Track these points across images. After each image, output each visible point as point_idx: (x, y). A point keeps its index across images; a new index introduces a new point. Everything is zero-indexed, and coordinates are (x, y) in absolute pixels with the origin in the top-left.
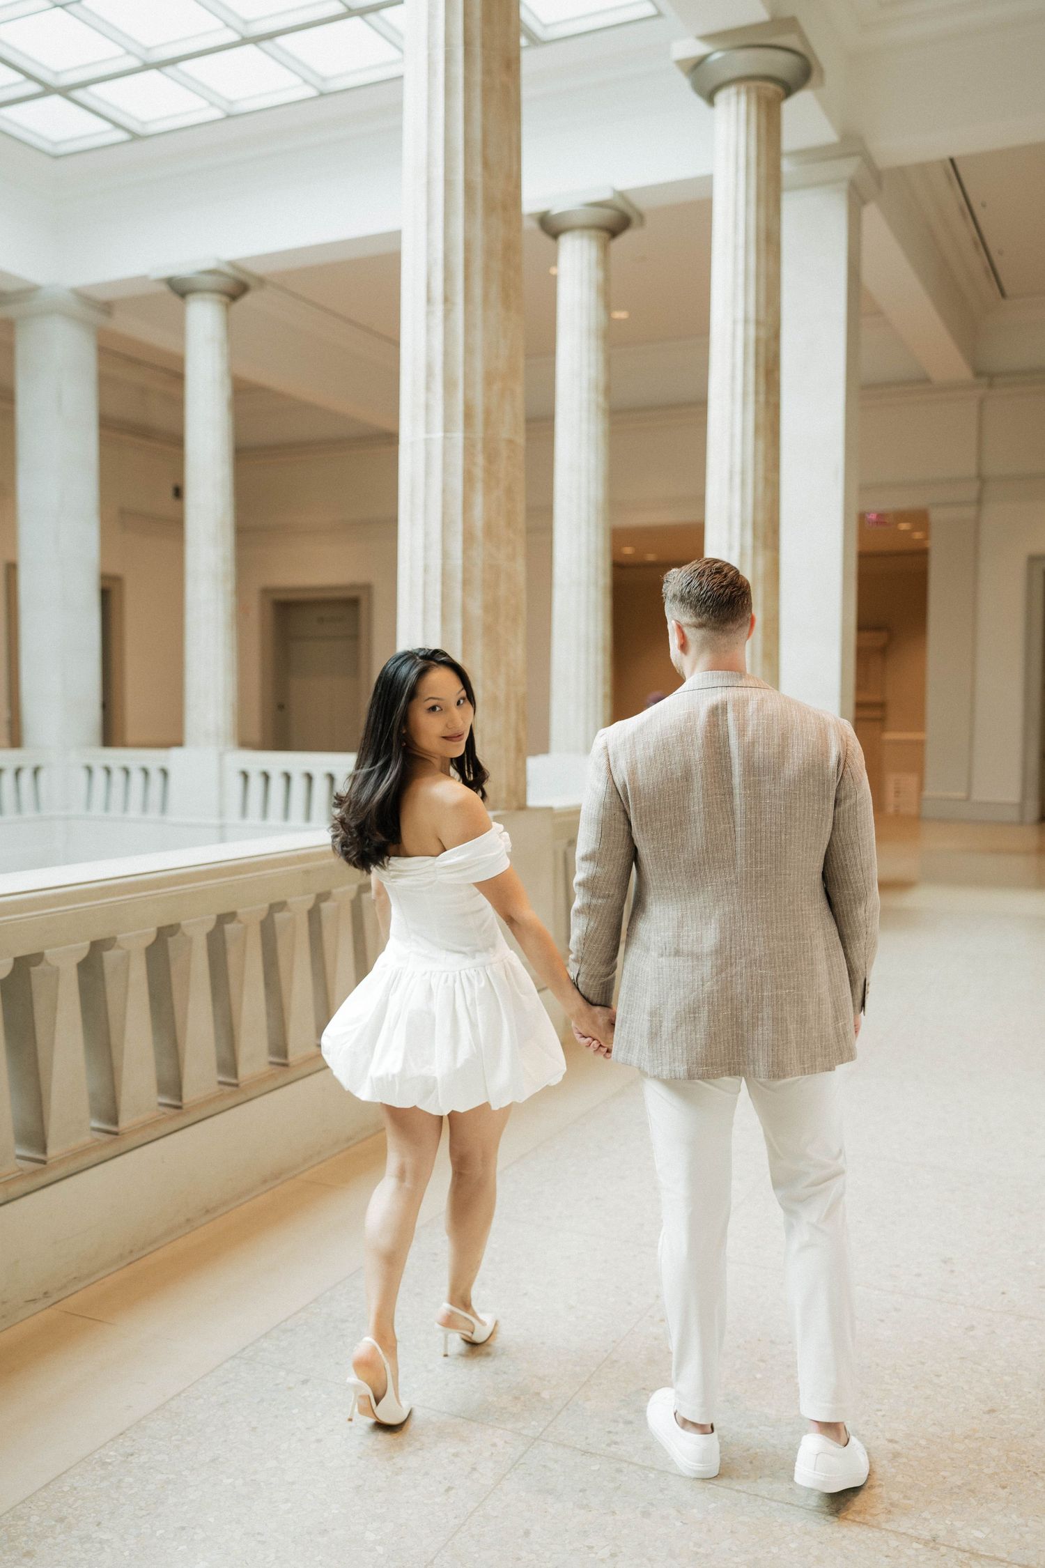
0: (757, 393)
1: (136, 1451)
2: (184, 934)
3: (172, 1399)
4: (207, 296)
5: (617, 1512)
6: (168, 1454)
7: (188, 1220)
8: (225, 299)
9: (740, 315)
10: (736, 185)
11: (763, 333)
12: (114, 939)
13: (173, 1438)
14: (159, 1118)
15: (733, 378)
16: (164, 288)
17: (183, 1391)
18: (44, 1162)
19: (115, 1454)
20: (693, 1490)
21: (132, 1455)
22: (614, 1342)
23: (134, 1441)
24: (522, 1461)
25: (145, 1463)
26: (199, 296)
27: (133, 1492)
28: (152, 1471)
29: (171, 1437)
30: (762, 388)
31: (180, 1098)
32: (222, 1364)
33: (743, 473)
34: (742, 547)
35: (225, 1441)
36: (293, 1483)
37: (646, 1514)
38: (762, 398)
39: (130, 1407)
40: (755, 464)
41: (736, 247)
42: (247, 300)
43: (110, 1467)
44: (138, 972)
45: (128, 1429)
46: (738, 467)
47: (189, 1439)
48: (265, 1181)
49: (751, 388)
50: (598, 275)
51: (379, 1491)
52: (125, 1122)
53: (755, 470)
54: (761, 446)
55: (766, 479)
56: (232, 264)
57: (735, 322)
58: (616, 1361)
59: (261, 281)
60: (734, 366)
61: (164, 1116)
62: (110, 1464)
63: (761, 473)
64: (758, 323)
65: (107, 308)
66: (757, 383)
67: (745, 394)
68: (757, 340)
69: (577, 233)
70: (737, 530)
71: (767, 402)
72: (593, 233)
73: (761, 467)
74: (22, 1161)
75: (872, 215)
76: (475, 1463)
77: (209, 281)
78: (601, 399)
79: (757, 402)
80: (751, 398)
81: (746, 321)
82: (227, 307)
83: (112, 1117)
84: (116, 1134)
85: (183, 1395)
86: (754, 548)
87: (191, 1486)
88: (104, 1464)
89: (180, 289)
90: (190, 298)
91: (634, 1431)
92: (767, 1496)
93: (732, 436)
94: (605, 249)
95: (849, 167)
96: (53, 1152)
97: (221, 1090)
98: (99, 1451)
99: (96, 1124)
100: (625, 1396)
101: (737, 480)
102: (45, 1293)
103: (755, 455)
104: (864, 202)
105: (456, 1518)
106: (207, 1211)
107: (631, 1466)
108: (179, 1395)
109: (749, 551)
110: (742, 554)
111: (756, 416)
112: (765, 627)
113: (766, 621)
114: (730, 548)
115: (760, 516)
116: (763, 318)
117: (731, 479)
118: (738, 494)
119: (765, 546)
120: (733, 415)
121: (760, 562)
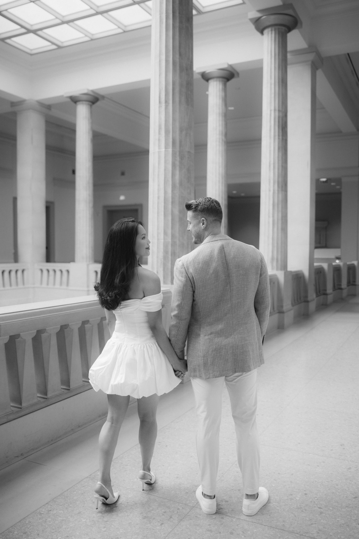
0: (279, 136)
1: (52, 509)
2: (70, 328)
3: (65, 492)
4: (84, 102)
5: (221, 532)
6: (63, 511)
7: (72, 429)
8: (90, 103)
9: (273, 108)
10: (271, 62)
11: (281, 114)
12: (45, 329)
13: (65, 505)
14: (62, 393)
15: (270, 130)
16: (69, 100)
17: (69, 489)
18: (21, 408)
19: (44, 510)
20: (249, 525)
21: (51, 511)
22: (222, 473)
23: (51, 506)
24: (188, 515)
25: (55, 514)
26: (81, 102)
27: (50, 523)
28: (57, 516)
29: (64, 505)
30: (281, 134)
31: (69, 386)
32: (83, 480)
33: (274, 164)
34: (274, 190)
35: (83, 506)
36: (107, 521)
37: (231, 533)
38: (281, 137)
39: (50, 494)
40: (278, 160)
41: (271, 84)
42: (98, 103)
43: (43, 515)
44: (54, 341)
45: (49, 502)
46: (272, 162)
47: (71, 505)
48: (100, 416)
49: (277, 134)
50: (222, 94)
51: (137, 524)
52: (49, 395)
53: (278, 163)
54: (280, 154)
55: (282, 166)
56: (92, 91)
57: (271, 111)
58: (223, 480)
59: (103, 97)
60: (270, 126)
61: (63, 393)
62: (43, 514)
63: (280, 164)
64: (279, 111)
65: (49, 107)
66: (279, 132)
67: (275, 136)
68: (279, 117)
69: (215, 79)
70: (272, 185)
71: (282, 139)
72: (221, 79)
73: (280, 162)
74: (13, 408)
75: (320, 73)
76: (171, 515)
77: (85, 97)
78: (224, 138)
79: (279, 139)
80: (277, 137)
81: (275, 110)
82: (91, 106)
83: (45, 393)
84: (46, 399)
85: (69, 490)
86: (278, 191)
87: (71, 522)
88: (41, 514)
89: (75, 100)
90: (78, 103)
91: (228, 504)
92: (275, 527)
93: (270, 151)
94: (225, 85)
95: (311, 57)
96: (24, 405)
97: (84, 384)
98: (39, 509)
99: (39, 395)
100: (226, 492)
101: (272, 166)
102: (22, 454)
103: (278, 157)
104: (317, 69)
105: (164, 534)
106: (79, 427)
107: (227, 516)
108: (68, 490)
109: (276, 192)
110: (274, 193)
111: (279, 144)
112: (282, 219)
113: (282, 217)
114: (270, 191)
115: (280, 179)
116: (281, 109)
117: (270, 166)
118: (272, 171)
119: (282, 190)
120: (270, 143)
121: (280, 196)
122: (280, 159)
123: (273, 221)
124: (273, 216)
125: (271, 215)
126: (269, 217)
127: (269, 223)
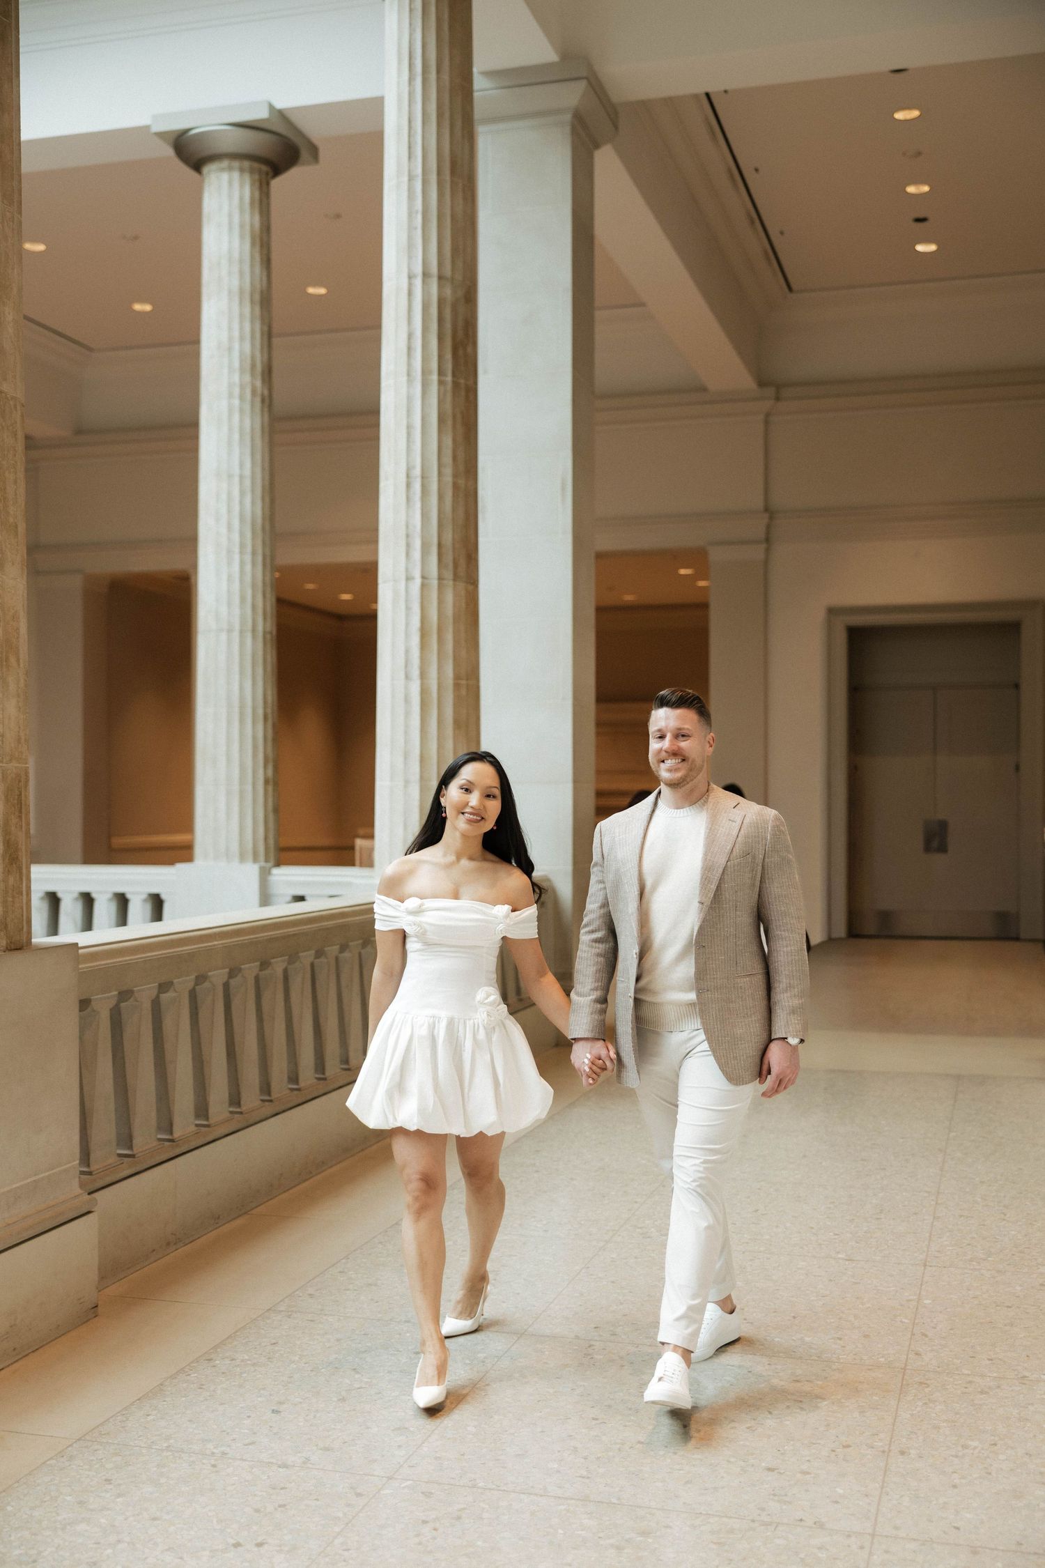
0: (441, 372)
9: (418, 269)
10: (411, 94)
11: (448, 292)
15: (410, 349)
30: (449, 366)
33: (424, 477)
34: (424, 578)
38: (449, 378)
40: (440, 465)
41: (411, 178)
46: (417, 471)
49: (434, 365)
53: (440, 474)
54: (448, 441)
55: (455, 486)
57: (410, 277)
60: (410, 336)
63: (449, 479)
64: (441, 278)
66: (440, 357)
67: (425, 372)
68: (441, 302)
69: (225, 163)
70: (417, 555)
71: (456, 385)
72: (240, 166)
73: (448, 471)
75: (607, 161)
79: (441, 383)
80: (435, 377)
81: (426, 275)
86: (440, 578)
94: (262, 189)
95: (572, 95)
101: (417, 486)
104: (597, 146)
109: (435, 583)
110: (423, 586)
111: (441, 402)
112: (457, 686)
113: (457, 677)
114: (409, 578)
115: (448, 537)
116: (448, 272)
117: (408, 485)
118: (418, 505)
119: (456, 577)
120: (410, 399)
121: (449, 598)
122: (448, 459)
123: (424, 692)
124: (423, 675)
125: (415, 672)
126: (407, 677)
127: (407, 700)
